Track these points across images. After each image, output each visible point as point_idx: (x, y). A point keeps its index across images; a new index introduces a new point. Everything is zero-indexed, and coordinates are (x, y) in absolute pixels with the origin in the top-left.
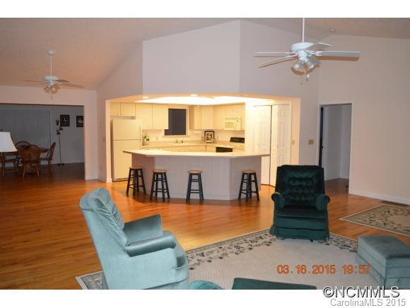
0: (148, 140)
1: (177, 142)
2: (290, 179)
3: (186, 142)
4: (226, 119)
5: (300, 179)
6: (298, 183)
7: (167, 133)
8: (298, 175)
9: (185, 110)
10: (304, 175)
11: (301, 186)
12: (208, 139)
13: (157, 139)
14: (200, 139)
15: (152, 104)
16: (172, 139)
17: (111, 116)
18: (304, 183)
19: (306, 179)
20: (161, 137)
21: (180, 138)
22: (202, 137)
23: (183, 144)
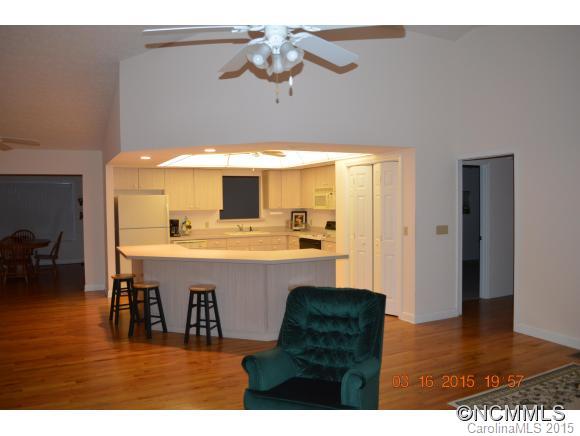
0: (189, 227)
1: (241, 230)
2: (313, 317)
3: (257, 229)
4: (317, 190)
5: (335, 319)
6: (328, 328)
7: (225, 215)
8: (328, 309)
9: (257, 177)
10: (341, 310)
11: (336, 334)
12: (296, 226)
13: (207, 224)
14: (284, 224)
15: (194, 169)
16: (232, 225)
17: (116, 191)
18: (342, 328)
19: (346, 319)
20: (214, 222)
21: (246, 223)
22: (287, 222)
23: (251, 233)
